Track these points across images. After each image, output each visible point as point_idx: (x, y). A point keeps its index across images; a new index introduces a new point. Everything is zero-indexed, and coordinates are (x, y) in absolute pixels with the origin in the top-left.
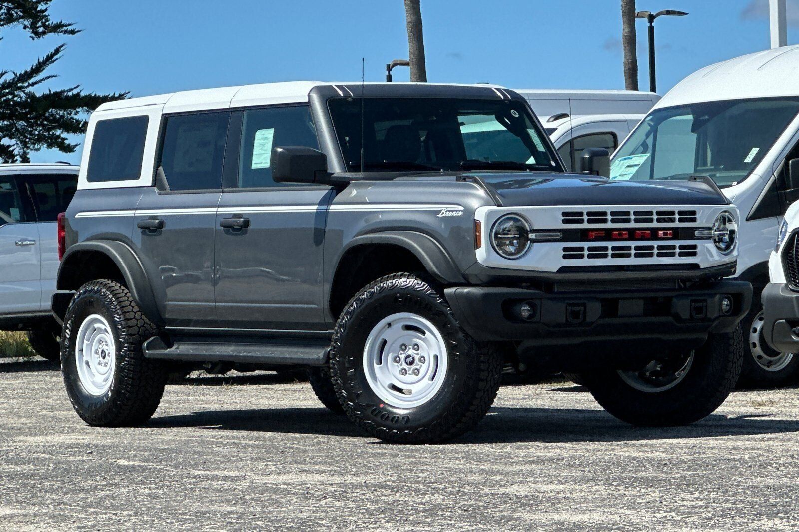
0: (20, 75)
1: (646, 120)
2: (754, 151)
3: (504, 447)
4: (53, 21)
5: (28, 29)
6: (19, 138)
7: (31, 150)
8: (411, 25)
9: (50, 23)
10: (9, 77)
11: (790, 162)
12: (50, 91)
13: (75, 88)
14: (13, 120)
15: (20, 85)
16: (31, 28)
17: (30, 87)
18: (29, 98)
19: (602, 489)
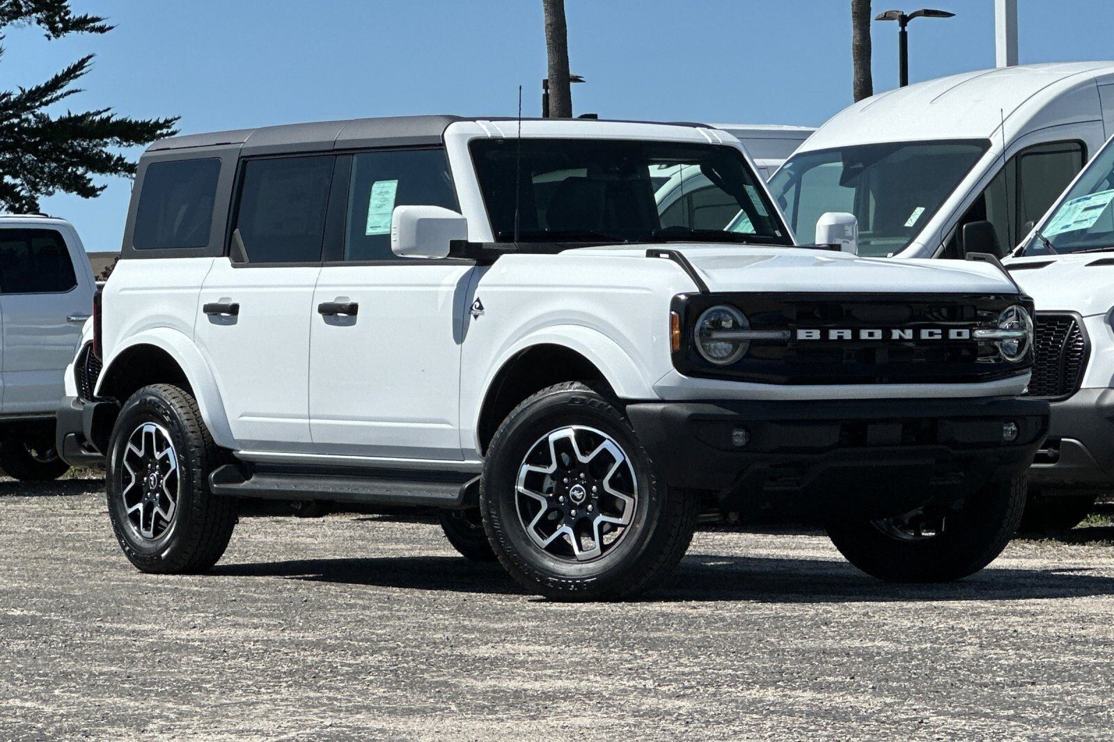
0: (30, 91)
1: (785, 167)
2: (919, 211)
4: (75, 13)
5: (42, 25)
6: (26, 176)
7: (42, 194)
8: (550, 29)
9: (71, 16)
10: (15, 95)
11: (964, 227)
12: (69, 113)
13: (106, 110)
14: (17, 153)
15: (28, 104)
16: (47, 23)
17: (43, 107)
18: (40, 122)
19: (589, 652)
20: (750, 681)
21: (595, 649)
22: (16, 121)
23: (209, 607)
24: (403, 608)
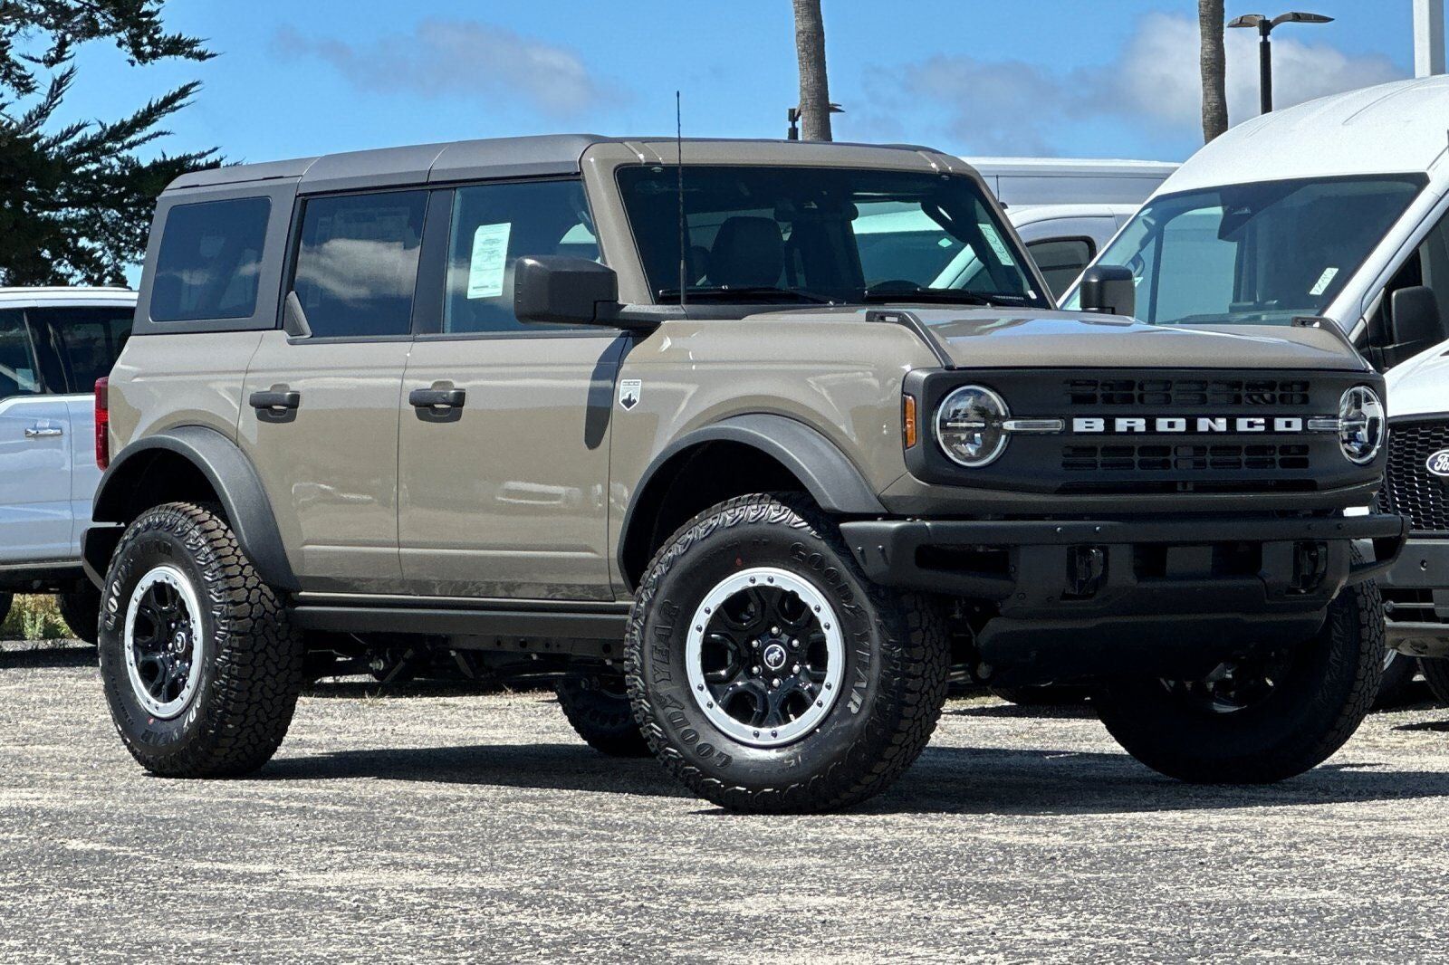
0: (112, 128)
1: (1142, 214)
2: (1330, 274)
3: (785, 822)
4: (168, 31)
5: (124, 47)
6: (107, 239)
7: (129, 262)
8: (803, 37)
9: (162, 35)
10: (92, 131)
11: (1394, 294)
12: (164, 156)
13: (210, 152)
14: (96, 208)
15: (108, 145)
16: (132, 46)
17: (127, 151)
18: (126, 167)
19: (904, 906)
20: (1148, 955)
21: (911, 902)
22: (93, 167)
23: (352, 837)
24: (628, 838)
